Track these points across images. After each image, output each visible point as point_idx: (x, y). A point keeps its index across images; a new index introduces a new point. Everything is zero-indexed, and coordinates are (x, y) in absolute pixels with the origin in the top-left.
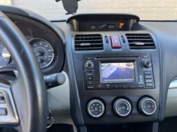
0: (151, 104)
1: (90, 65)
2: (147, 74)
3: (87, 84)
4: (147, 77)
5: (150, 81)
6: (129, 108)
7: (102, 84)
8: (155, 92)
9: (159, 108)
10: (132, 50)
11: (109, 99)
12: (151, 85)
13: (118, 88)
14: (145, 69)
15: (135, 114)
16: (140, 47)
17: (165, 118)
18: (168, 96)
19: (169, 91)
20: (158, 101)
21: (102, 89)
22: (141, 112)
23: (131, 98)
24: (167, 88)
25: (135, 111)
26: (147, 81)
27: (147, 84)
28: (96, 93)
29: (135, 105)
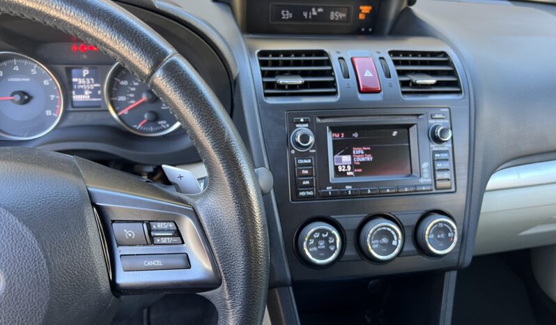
0: (445, 229)
1: (305, 138)
2: (440, 160)
3: (297, 186)
4: (439, 165)
5: (446, 175)
6: (398, 242)
7: (334, 186)
8: (456, 201)
9: (463, 238)
10: (407, 98)
11: (350, 221)
12: (447, 184)
13: (372, 195)
14: (435, 147)
15: (409, 254)
16: (424, 90)
17: (476, 259)
18: (483, 210)
19: (486, 196)
20: (460, 220)
21: (334, 196)
22: (422, 249)
23: (400, 217)
24: (483, 189)
25: (410, 247)
26: (439, 176)
27: (439, 184)
28: (320, 207)
29: (409, 233)
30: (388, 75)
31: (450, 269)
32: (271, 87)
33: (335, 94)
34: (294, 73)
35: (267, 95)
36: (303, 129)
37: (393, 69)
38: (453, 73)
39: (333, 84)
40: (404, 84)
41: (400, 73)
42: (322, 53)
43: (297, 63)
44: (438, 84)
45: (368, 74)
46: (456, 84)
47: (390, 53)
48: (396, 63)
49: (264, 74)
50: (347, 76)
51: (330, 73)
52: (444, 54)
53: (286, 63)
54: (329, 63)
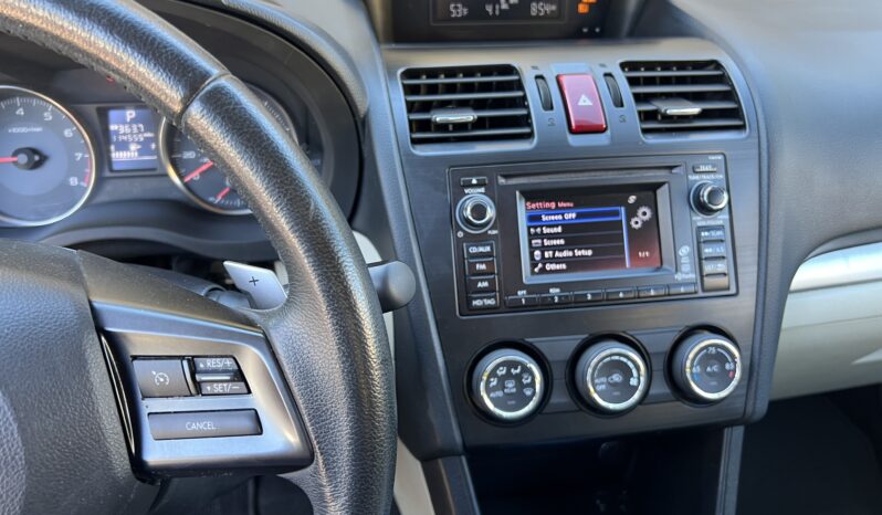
0: (720, 357)
1: (479, 211)
2: (709, 242)
3: (468, 290)
4: (708, 251)
5: (721, 267)
6: (639, 380)
7: (531, 289)
8: (738, 310)
9: (751, 372)
10: (652, 140)
11: (559, 347)
12: (723, 281)
13: (594, 303)
14: (700, 220)
15: (659, 400)
16: (681, 125)
17: (775, 405)
18: (785, 324)
19: (791, 300)
20: (745, 341)
21: (531, 306)
22: (681, 391)
23: (644, 340)
24: (785, 290)
25: (661, 388)
26: (708, 268)
27: (709, 282)
28: (507, 324)
29: (658, 364)
30: (619, 103)
31: (732, 423)
32: (422, 129)
33: (529, 136)
34: (462, 104)
35: (415, 142)
36: (476, 195)
37: (627, 92)
38: (730, 95)
39: (525, 121)
40: (647, 116)
41: (639, 98)
42: (508, 70)
43: (469, 88)
44: (704, 115)
45: (585, 101)
46: (736, 113)
47: (623, 66)
48: (633, 82)
49: (411, 107)
50: (548, 106)
51: (521, 102)
52: (716, 65)
53: (451, 88)
54: (519, 85)
